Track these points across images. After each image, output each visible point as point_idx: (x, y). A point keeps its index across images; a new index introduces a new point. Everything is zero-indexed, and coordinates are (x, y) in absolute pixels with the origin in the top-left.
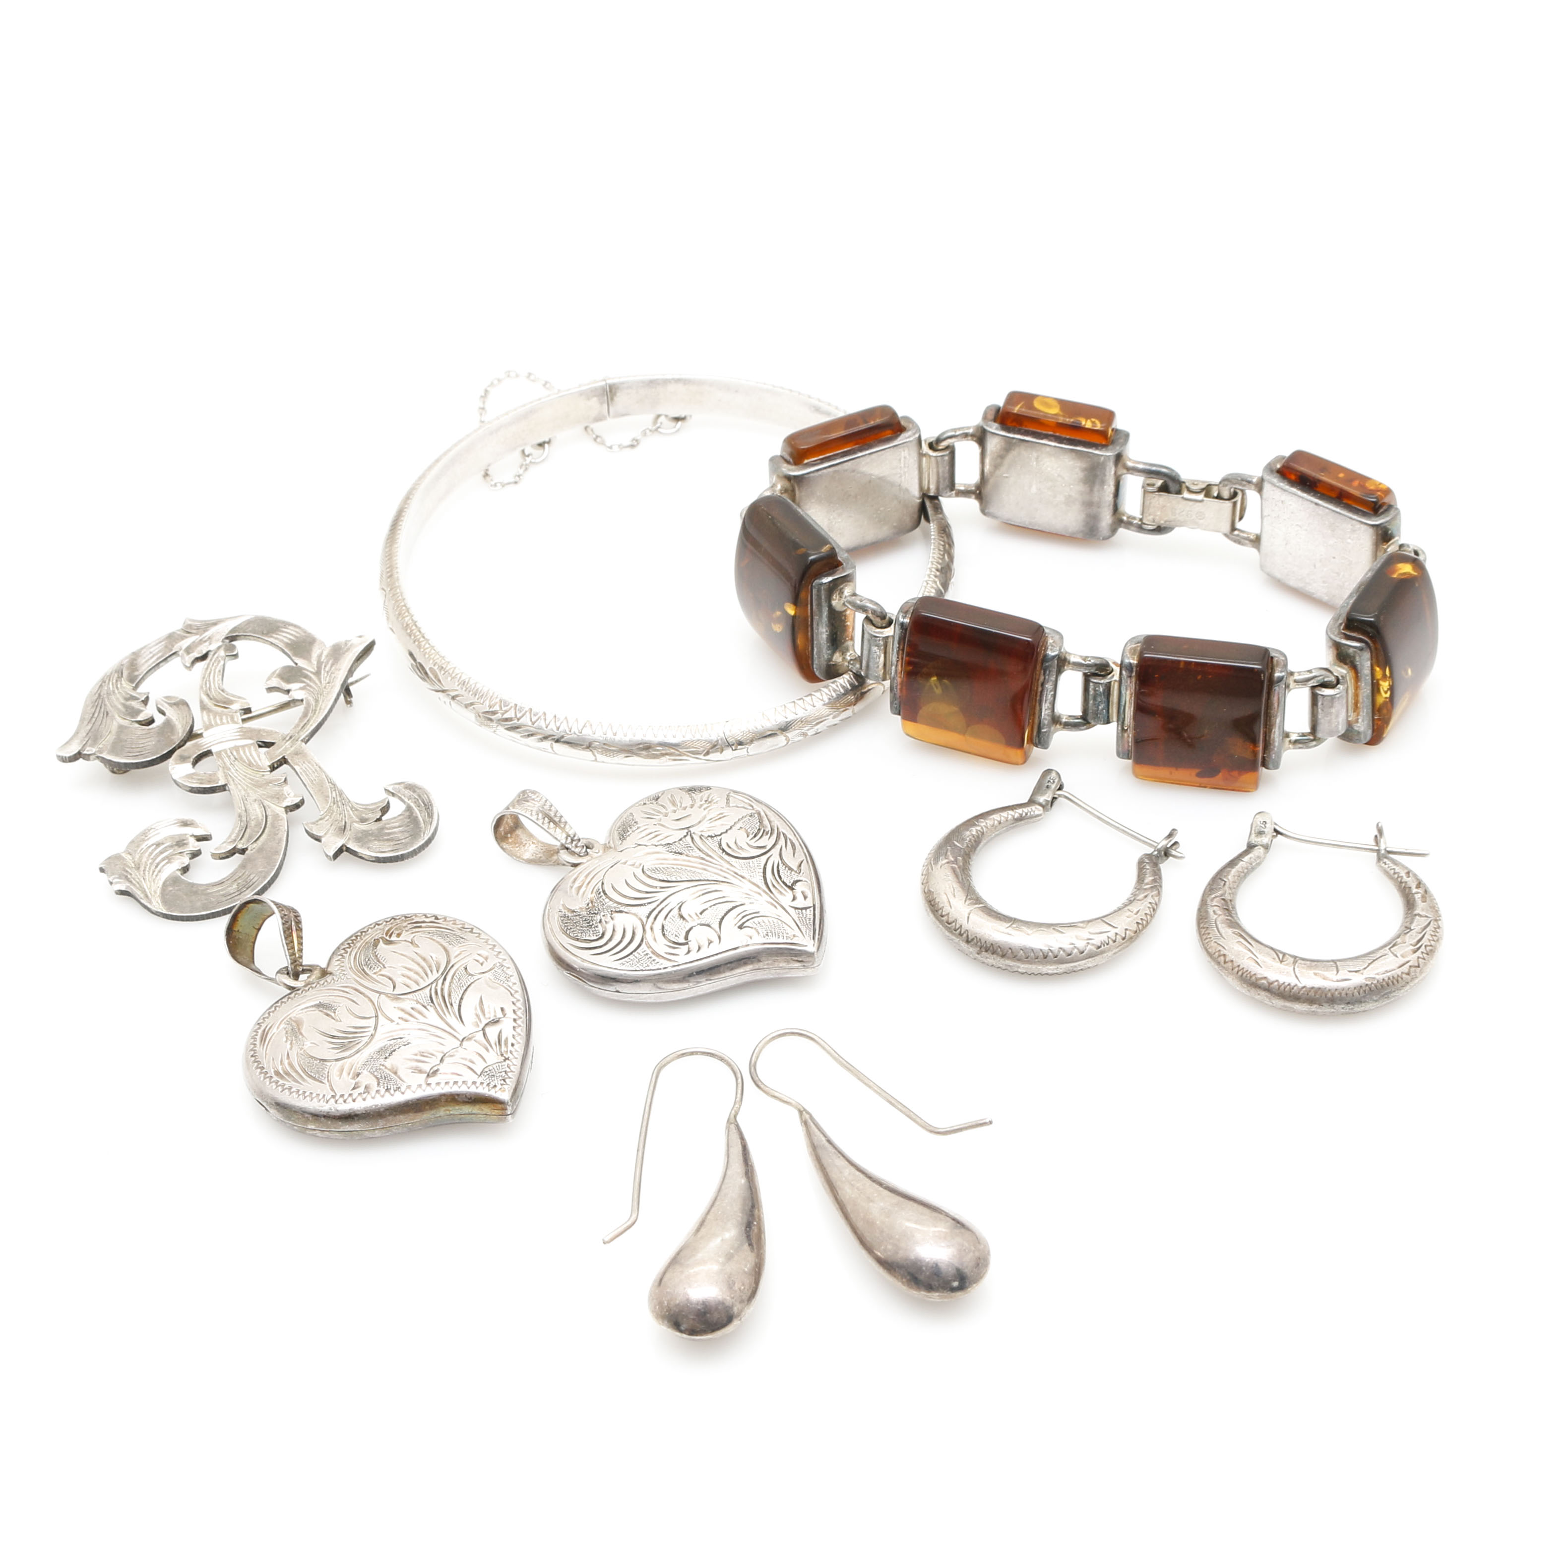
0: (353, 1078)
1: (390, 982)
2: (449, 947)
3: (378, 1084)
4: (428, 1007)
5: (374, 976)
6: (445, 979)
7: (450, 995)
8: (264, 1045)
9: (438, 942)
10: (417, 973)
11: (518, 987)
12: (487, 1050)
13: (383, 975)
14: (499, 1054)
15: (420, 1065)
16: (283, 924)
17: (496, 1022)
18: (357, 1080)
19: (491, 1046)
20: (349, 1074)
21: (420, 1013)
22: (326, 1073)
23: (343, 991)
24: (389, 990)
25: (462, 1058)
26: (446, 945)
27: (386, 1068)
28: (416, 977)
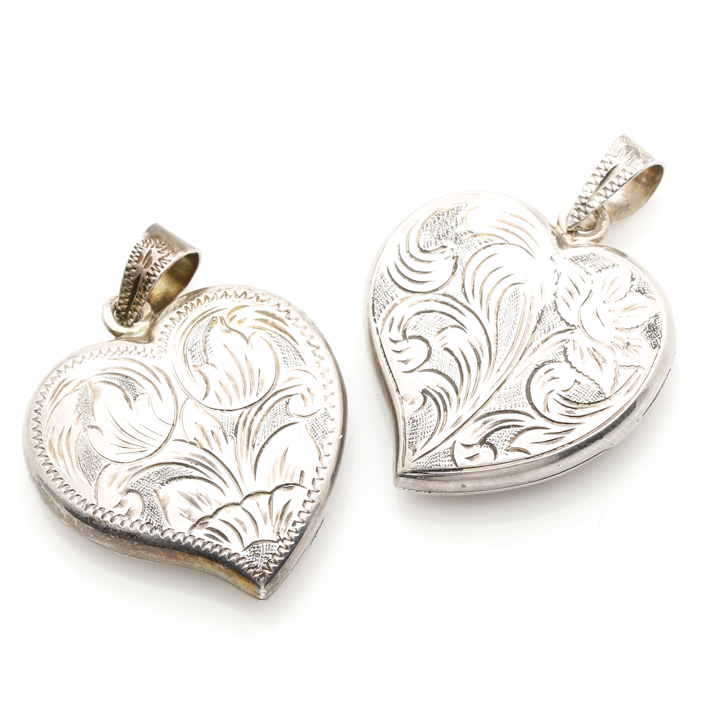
0: (121, 493)
1: (205, 385)
2: (282, 366)
3: (142, 513)
4: (229, 438)
5: (193, 369)
6: (260, 408)
7: (257, 432)
8: (52, 404)
9: (275, 353)
10: (236, 387)
11: (333, 450)
12: (265, 522)
13: (201, 373)
14: (275, 531)
15: (193, 509)
16: (125, 277)
17: (288, 486)
18: (123, 498)
19: (271, 517)
20: (119, 486)
21: (218, 441)
22: (98, 473)
23: (155, 375)
24: (200, 397)
25: (237, 520)
26: (281, 360)
27: (158, 496)
28: (232, 391)
